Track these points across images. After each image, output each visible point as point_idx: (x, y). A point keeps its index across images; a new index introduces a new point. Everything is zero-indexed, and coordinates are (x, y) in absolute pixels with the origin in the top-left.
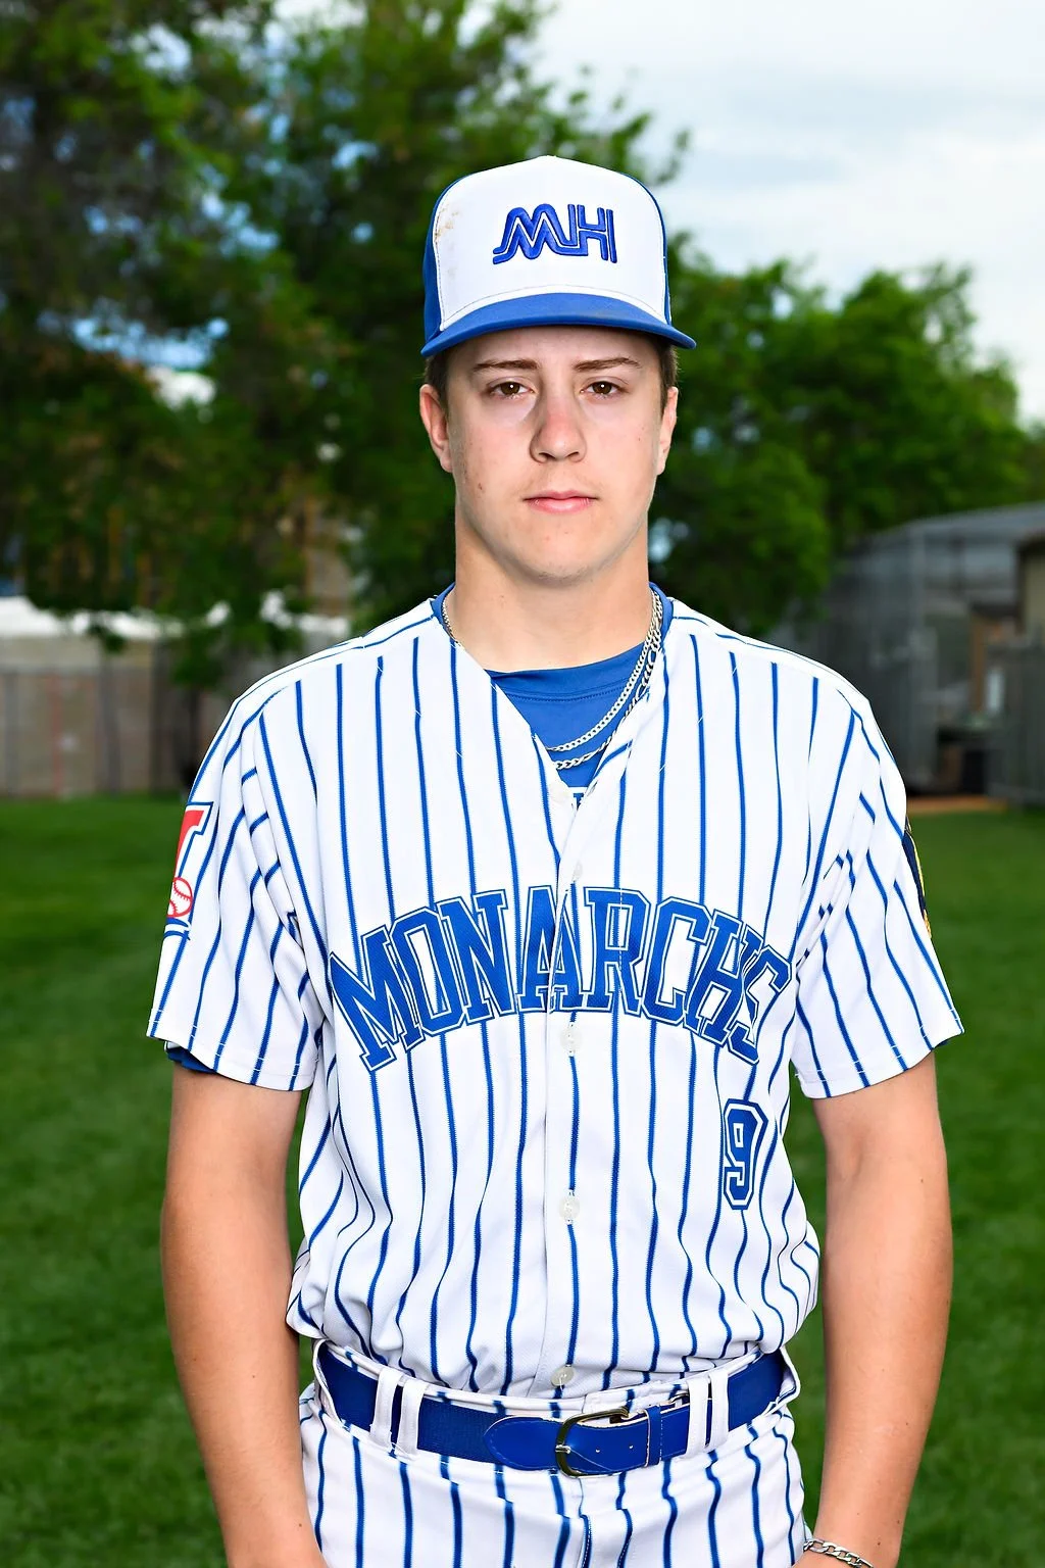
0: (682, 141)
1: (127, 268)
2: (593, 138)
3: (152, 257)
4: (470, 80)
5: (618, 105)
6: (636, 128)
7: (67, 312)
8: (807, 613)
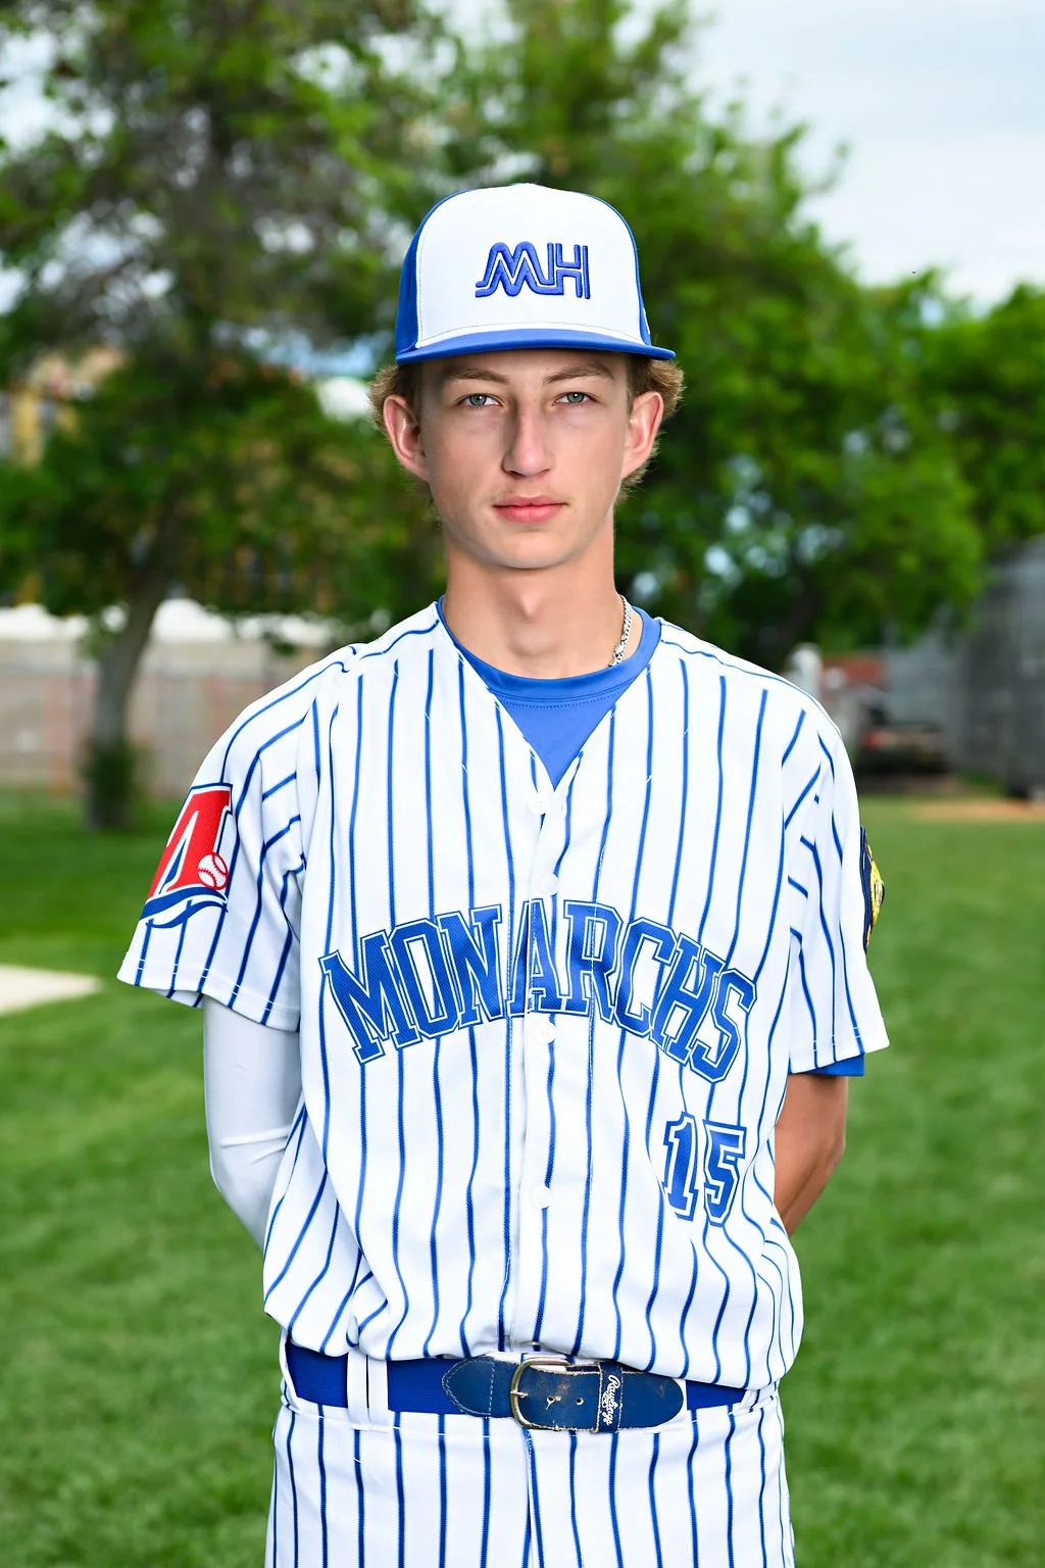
0: (843, 151)
2: (749, 149)
4: (627, 91)
5: (776, 113)
6: (792, 138)
8: (956, 622)
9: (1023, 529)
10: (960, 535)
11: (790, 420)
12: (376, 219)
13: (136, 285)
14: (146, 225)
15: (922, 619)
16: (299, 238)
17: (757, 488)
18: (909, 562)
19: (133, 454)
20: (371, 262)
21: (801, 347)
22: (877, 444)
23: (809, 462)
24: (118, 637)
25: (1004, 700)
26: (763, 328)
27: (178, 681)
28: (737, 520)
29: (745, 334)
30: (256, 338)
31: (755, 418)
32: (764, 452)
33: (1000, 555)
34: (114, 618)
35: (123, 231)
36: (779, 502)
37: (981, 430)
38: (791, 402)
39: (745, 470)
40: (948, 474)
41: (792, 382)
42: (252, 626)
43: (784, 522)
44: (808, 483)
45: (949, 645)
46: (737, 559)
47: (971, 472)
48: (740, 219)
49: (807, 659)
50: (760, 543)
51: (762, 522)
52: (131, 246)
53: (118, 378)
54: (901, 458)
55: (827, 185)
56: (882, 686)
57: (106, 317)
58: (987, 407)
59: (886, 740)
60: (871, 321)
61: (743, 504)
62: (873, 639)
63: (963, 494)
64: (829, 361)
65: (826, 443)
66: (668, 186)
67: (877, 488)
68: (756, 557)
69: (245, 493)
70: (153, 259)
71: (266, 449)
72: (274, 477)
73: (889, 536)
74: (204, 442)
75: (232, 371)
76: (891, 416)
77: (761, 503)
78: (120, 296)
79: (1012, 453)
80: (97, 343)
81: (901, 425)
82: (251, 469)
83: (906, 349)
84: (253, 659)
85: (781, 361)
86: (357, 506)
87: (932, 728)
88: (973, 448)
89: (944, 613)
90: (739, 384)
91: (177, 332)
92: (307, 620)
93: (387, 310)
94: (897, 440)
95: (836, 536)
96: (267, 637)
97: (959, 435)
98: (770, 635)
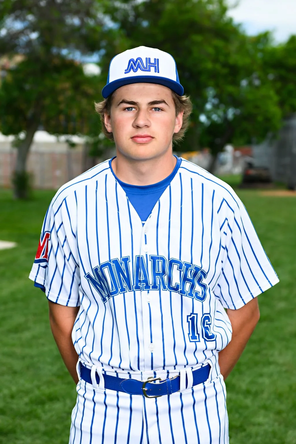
7: (60, 47)
8: (274, 137)
9: (294, 109)
10: (275, 110)
11: (225, 76)
12: (100, 15)
13: (28, 35)
14: (30, 18)
15: (263, 136)
16: (76, 21)
17: (215, 97)
18: (260, 119)
19: (27, 87)
20: (98, 29)
21: (227, 55)
22: (250, 84)
23: (230, 89)
24: (23, 141)
25: (287, 160)
26: (216, 48)
27: (41, 154)
28: (209, 106)
29: (210, 50)
30: (64, 52)
31: (214, 75)
32: (217, 86)
33: (286, 117)
34: (22, 136)
35: (24, 20)
36: (221, 101)
37: (282, 79)
38: (225, 71)
39: (211, 92)
40: (272, 93)
41: (225, 65)
42: (63, 138)
43: (222, 107)
44: (230, 95)
45: (271, 145)
46: (209, 118)
47: (278, 92)
48: (209, 16)
49: (229, 148)
50: (215, 113)
51: (216, 107)
52: (26, 24)
53: (22, 64)
54: (257, 88)
55: (236, 6)
56: (251, 156)
57: (19, 45)
58: (283, 72)
59: (252, 172)
60: (249, 47)
61: (211, 102)
62: (249, 142)
63: (276, 98)
64: (236, 59)
65: (236, 83)
66: (188, 6)
67: (250, 97)
68: (215, 117)
69: (61, 98)
70: (33, 28)
71: (67, 85)
72: (69, 93)
73: (254, 111)
74: (48, 83)
75: (56, 61)
76: (255, 75)
77: (216, 101)
78: (23, 39)
79: (291, 86)
80: (17, 53)
81: (259, 78)
82: (63, 91)
83: (259, 55)
84: (63, 148)
85: (222, 58)
87: (266, 169)
88: (279, 85)
89: (270, 134)
90: (209, 65)
91: (40, 50)
92: (79, 136)
93: (103, 43)
94: (257, 82)
95: (238, 111)
96: (67, 141)
97: (275, 81)
98: (218, 141)
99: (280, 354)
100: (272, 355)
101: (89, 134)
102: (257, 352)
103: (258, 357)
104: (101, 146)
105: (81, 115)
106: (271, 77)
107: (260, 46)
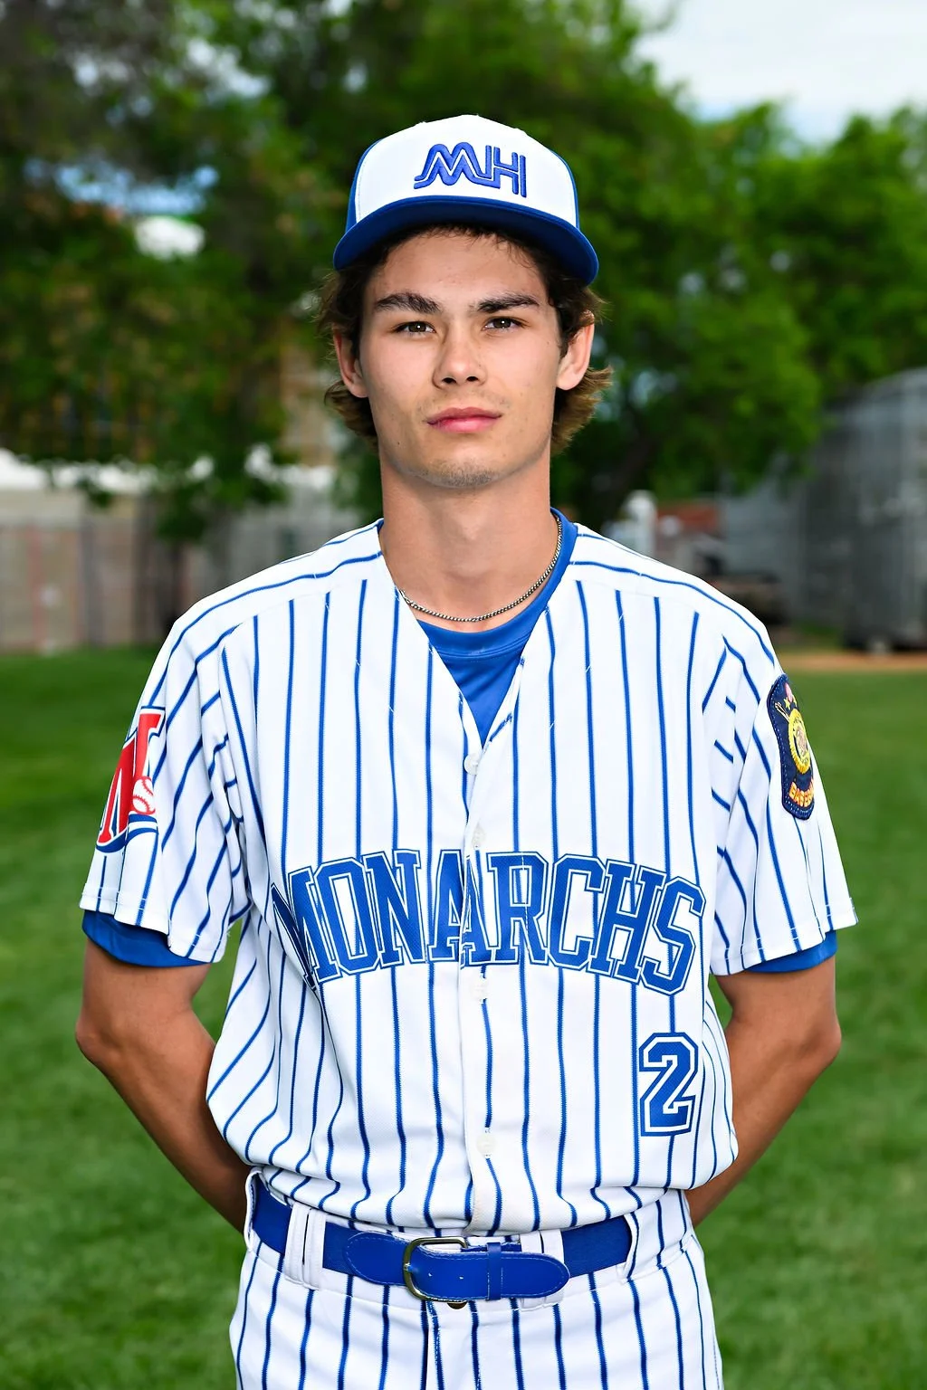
1: (116, 117)
3: (142, 105)
7: (54, 160)
8: (794, 469)
9: (861, 374)
10: (796, 377)
11: (625, 260)
15: (758, 466)
18: (745, 406)
20: (190, 98)
21: (633, 186)
22: (712, 284)
23: (646, 302)
25: (842, 548)
33: (837, 401)
36: (612, 346)
37: (817, 270)
38: (628, 240)
40: (784, 317)
41: (626, 220)
42: (68, 475)
43: (617, 365)
44: (646, 326)
45: (784, 494)
47: (806, 316)
49: (641, 505)
54: (734, 298)
56: (718, 535)
58: (824, 247)
60: (706, 159)
62: (710, 486)
63: (800, 338)
64: (661, 199)
65: (663, 283)
67: (712, 331)
69: (59, 338)
71: (81, 292)
72: (89, 320)
73: (727, 380)
74: (15, 282)
76: (727, 256)
79: (850, 294)
81: (738, 265)
82: (68, 312)
83: (742, 187)
84: (69, 509)
85: (615, 198)
86: (175, 351)
87: (770, 579)
88: (808, 290)
89: (780, 459)
92: (124, 470)
93: (208, 147)
94: (733, 280)
95: (670, 381)
96: (84, 485)
97: (796, 275)
98: (603, 482)
99: (834, 1218)
100: (806, 1224)
101: (158, 460)
102: (756, 1214)
103: (756, 1232)
104: (201, 504)
105: (131, 397)
106: (781, 261)
107: (744, 158)
